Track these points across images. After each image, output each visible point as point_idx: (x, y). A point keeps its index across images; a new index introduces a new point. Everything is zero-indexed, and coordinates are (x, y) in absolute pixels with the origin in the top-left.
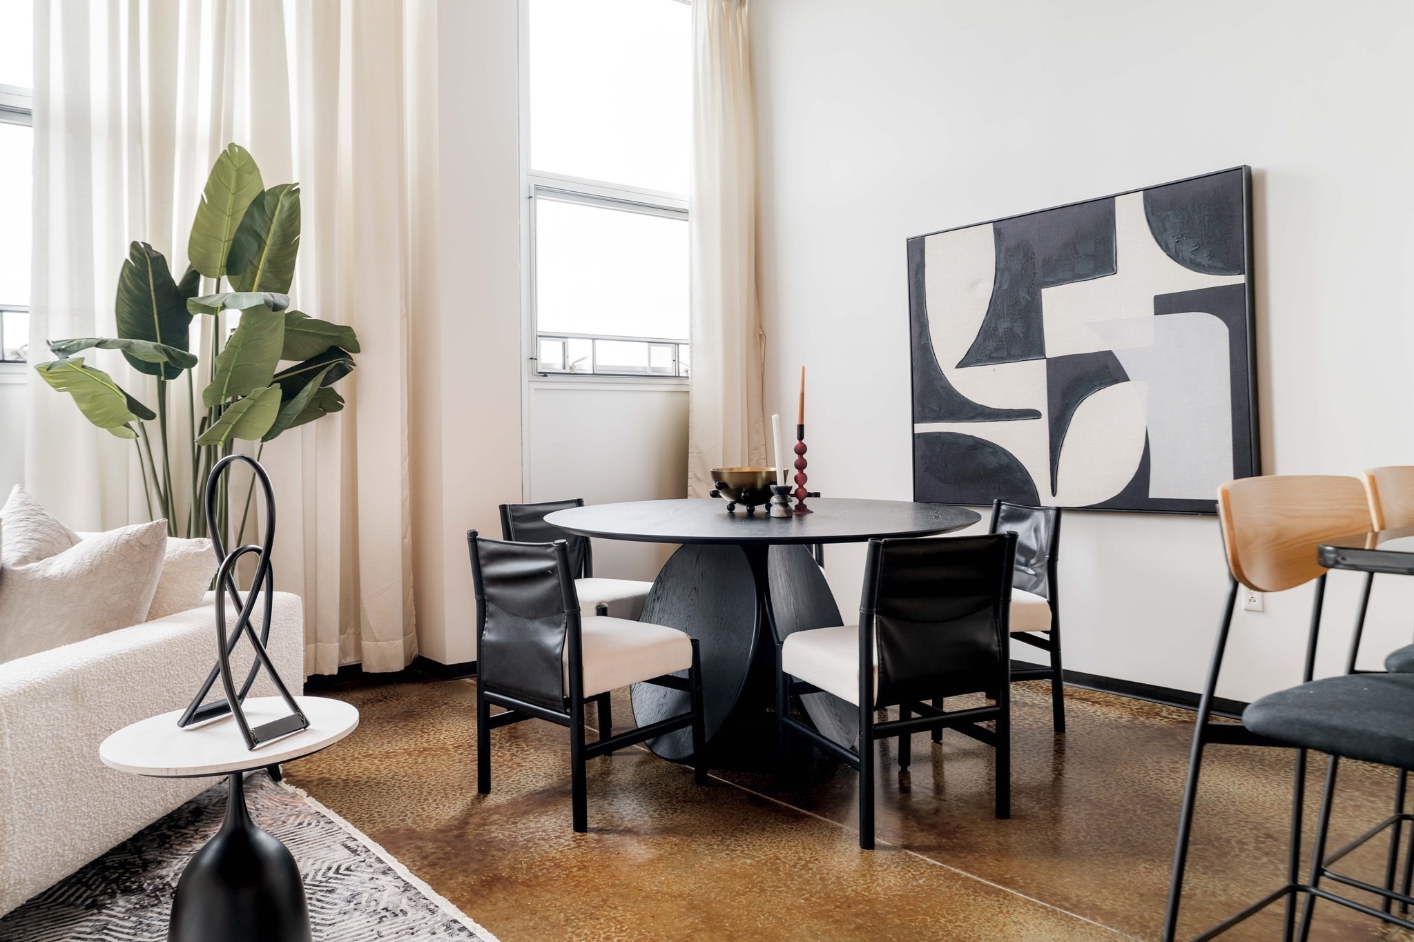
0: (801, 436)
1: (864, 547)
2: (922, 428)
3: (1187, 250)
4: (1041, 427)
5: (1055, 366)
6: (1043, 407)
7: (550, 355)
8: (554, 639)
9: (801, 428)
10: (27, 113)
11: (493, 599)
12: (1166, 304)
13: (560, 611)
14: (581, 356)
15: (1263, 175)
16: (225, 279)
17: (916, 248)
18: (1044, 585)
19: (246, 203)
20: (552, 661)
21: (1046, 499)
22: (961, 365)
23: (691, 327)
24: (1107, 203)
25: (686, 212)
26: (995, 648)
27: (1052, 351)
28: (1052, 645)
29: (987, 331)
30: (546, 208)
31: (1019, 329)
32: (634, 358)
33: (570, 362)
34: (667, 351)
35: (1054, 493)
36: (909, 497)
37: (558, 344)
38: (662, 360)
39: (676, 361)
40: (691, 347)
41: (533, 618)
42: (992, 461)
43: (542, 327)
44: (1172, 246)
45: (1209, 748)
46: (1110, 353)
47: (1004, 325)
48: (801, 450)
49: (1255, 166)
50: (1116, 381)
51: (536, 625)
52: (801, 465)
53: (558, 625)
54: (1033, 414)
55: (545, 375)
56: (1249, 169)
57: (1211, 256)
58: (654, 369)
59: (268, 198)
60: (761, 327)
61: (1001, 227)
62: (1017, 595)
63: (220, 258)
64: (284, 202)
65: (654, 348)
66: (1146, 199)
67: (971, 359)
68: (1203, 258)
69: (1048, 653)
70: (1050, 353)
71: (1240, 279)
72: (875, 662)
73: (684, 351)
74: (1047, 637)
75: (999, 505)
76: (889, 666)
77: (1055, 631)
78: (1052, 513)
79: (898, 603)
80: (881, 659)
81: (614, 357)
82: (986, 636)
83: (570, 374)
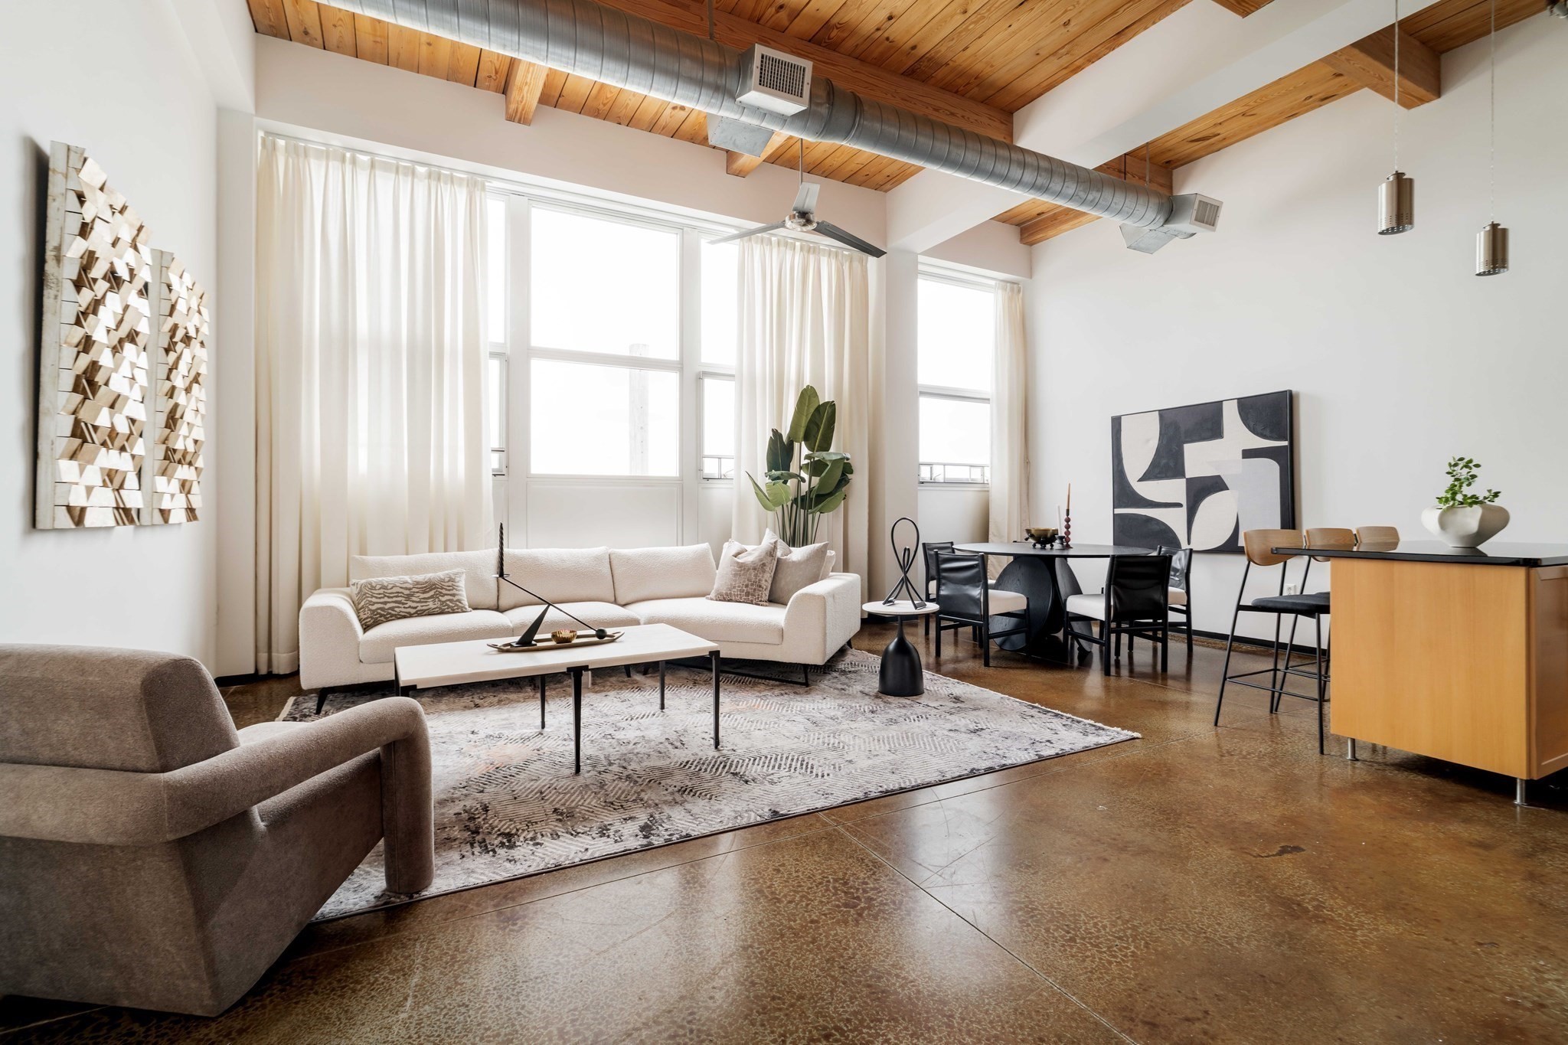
0: (1068, 514)
1: (1108, 559)
2: (1118, 511)
3: (1259, 428)
4: (1182, 512)
5: (1190, 481)
6: (1184, 502)
7: (925, 473)
8: (976, 592)
9: (1068, 511)
10: (733, 376)
11: (945, 578)
12: (1248, 454)
13: (979, 581)
14: (939, 474)
15: (1298, 395)
16: (803, 443)
17: (1116, 422)
18: (1184, 585)
19: (812, 410)
20: (976, 601)
21: (1184, 545)
22: (1140, 480)
23: (992, 459)
24: (1218, 405)
25: (988, 400)
26: (1162, 601)
27: (1189, 474)
28: (1187, 612)
29: (1154, 464)
30: (924, 402)
31: (1172, 464)
32: (961, 474)
33: (933, 477)
34: (979, 470)
35: (1189, 543)
36: (1111, 543)
37: (928, 468)
38: (976, 475)
39: (983, 475)
40: (991, 468)
41: (965, 585)
42: (1156, 528)
43: (922, 460)
44: (1252, 424)
45: (1240, 612)
46: (1219, 476)
47: (1164, 461)
48: (1068, 520)
49: (1294, 390)
50: (1222, 490)
51: (967, 587)
52: (1068, 527)
53: (978, 587)
54: (1179, 505)
55: (923, 483)
56: (1291, 392)
57: (1271, 432)
58: (972, 480)
59: (821, 409)
60: (1027, 458)
61: (1163, 414)
62: (1171, 589)
63: (801, 434)
64: (828, 409)
65: (972, 469)
66: (1238, 403)
67: (1146, 477)
68: (1267, 433)
69: (1185, 616)
70: (1188, 475)
71: (1286, 443)
72: (1112, 603)
73: (987, 471)
74: (1184, 608)
75: (1161, 548)
76: (1118, 605)
77: (1188, 605)
78: (1188, 551)
79: (1122, 581)
80: (1115, 603)
81: (954, 474)
82: (1157, 596)
83: (933, 482)
